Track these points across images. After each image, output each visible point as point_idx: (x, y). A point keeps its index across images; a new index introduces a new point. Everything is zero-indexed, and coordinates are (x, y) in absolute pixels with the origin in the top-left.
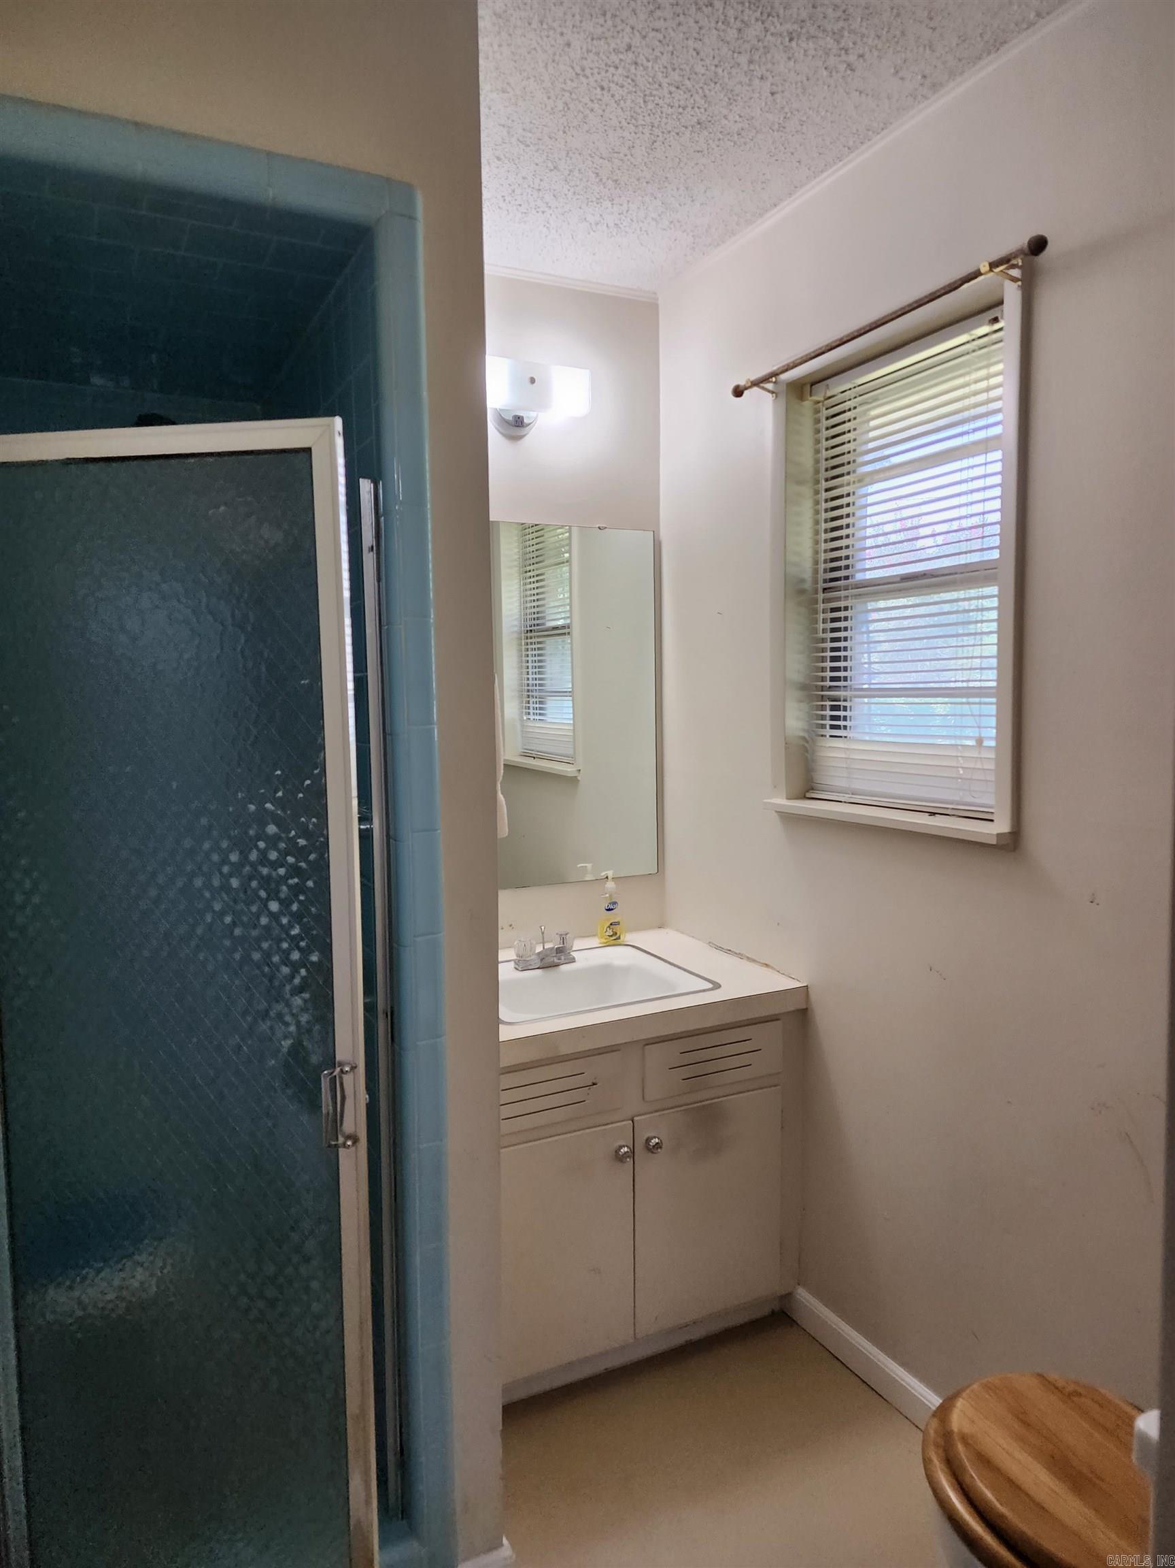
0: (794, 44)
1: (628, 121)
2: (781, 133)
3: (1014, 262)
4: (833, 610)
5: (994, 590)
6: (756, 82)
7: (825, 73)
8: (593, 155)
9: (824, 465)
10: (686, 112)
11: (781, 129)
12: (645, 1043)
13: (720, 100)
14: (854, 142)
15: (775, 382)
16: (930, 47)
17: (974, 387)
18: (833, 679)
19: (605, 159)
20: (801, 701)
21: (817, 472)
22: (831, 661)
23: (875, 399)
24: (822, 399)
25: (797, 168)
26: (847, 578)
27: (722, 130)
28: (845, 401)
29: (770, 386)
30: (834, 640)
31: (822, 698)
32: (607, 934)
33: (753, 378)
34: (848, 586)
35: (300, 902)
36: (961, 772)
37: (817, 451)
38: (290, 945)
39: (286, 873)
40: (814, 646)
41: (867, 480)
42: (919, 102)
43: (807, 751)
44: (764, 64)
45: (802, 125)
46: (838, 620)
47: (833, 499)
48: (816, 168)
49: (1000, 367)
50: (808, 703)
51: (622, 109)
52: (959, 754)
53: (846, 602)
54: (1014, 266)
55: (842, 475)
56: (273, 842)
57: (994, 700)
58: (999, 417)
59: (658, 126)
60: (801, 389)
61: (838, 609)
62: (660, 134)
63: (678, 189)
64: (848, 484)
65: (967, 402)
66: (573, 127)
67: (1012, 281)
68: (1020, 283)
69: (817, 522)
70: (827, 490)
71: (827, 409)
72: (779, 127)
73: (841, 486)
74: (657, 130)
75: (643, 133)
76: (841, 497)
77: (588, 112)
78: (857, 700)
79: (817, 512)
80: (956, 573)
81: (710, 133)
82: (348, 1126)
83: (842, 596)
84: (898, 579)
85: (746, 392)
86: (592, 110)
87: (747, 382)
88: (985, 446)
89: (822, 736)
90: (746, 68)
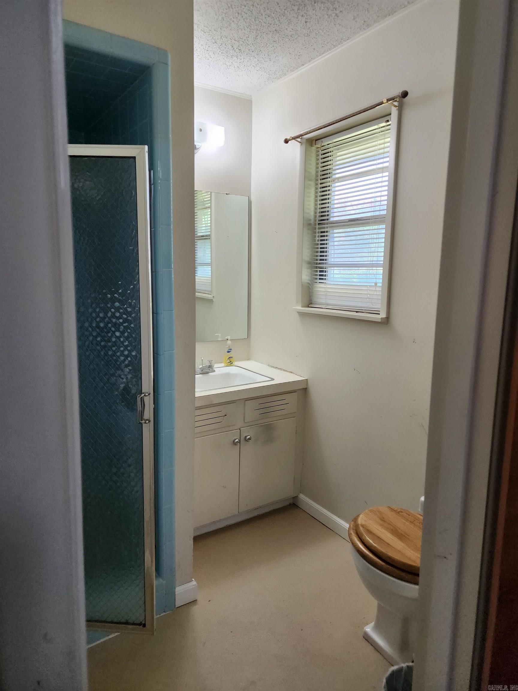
0: (316, 4)
1: (247, 27)
2: (308, 38)
3: (396, 99)
4: (322, 232)
5: (384, 226)
6: (300, 17)
7: (327, 16)
8: (232, 39)
9: (320, 173)
10: (271, 26)
11: (308, 36)
12: (245, 400)
13: (285, 23)
14: (336, 43)
15: (301, 138)
16: (368, 11)
17: (379, 147)
18: (321, 260)
19: (236, 41)
20: (308, 269)
21: (317, 176)
22: (320, 253)
23: (341, 148)
24: (320, 147)
25: (313, 51)
26: (328, 220)
27: (285, 34)
28: (329, 148)
29: (299, 140)
30: (321, 244)
31: (316, 268)
32: (227, 362)
33: (293, 136)
34: (328, 223)
35: (128, 332)
36: (369, 296)
37: (317, 168)
38: (124, 349)
39: (123, 321)
40: (314, 246)
41: (337, 180)
42: (362, 31)
43: (310, 289)
44: (304, 11)
45: (316, 35)
46: (324, 236)
47: (323, 188)
48: (320, 52)
49: (389, 139)
50: (311, 269)
51: (245, 22)
52: (368, 289)
53: (327, 229)
54: (396, 101)
55: (327, 178)
56: (117, 309)
57: (382, 268)
58: (387, 159)
59: (259, 30)
60: (312, 142)
61: (324, 232)
62: (260, 33)
63: (265, 55)
64: (329, 182)
65: (376, 153)
66: (225, 27)
67: (395, 106)
68: (397, 108)
69: (316, 197)
70: (321, 184)
71: (322, 151)
72: (307, 35)
73: (327, 182)
74: (259, 32)
75: (253, 32)
76: (327, 187)
77: (232, 22)
78: (329, 268)
79: (316, 193)
80: (370, 219)
81: (280, 35)
82: (146, 416)
83: (326, 227)
84: (348, 221)
85: (289, 142)
86: (233, 21)
87: (290, 138)
88: (382, 170)
89: (316, 282)
90: (296, 11)
